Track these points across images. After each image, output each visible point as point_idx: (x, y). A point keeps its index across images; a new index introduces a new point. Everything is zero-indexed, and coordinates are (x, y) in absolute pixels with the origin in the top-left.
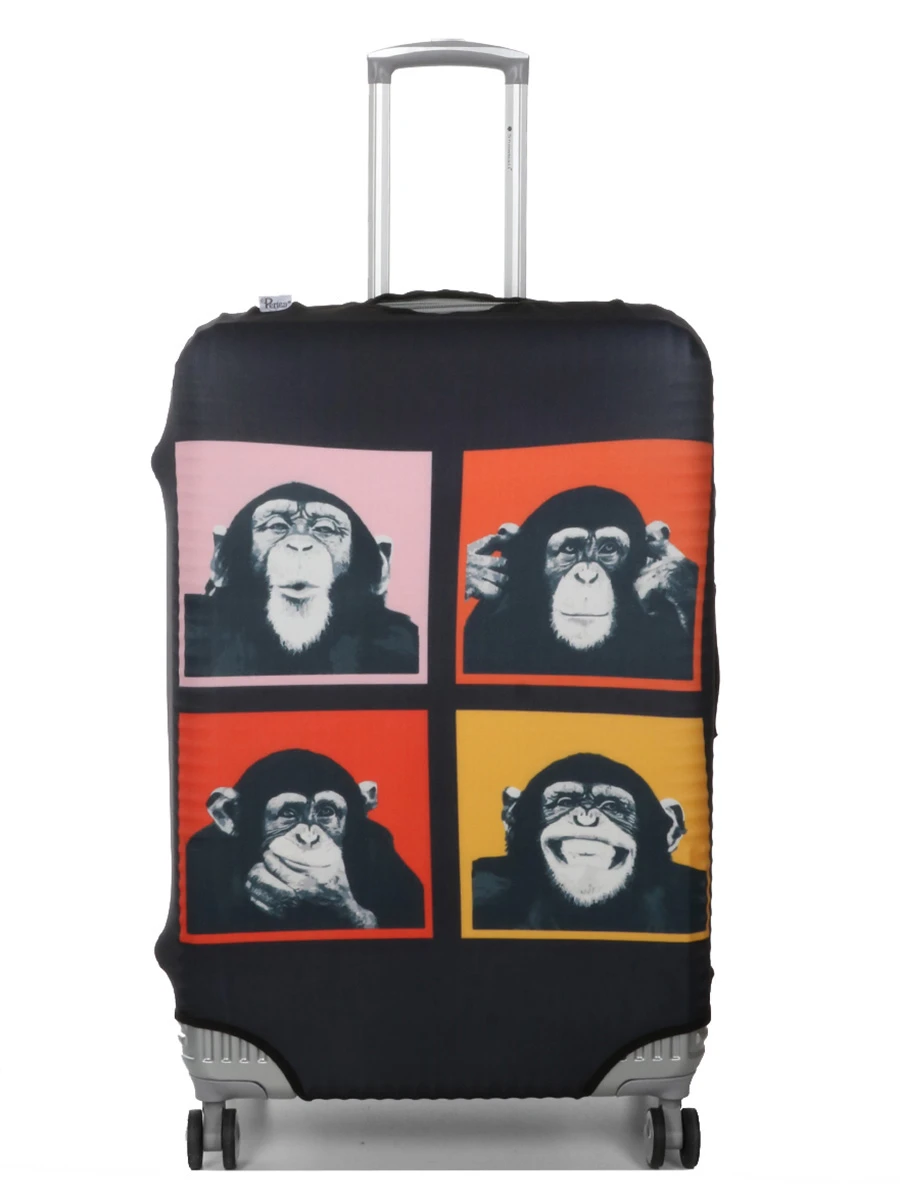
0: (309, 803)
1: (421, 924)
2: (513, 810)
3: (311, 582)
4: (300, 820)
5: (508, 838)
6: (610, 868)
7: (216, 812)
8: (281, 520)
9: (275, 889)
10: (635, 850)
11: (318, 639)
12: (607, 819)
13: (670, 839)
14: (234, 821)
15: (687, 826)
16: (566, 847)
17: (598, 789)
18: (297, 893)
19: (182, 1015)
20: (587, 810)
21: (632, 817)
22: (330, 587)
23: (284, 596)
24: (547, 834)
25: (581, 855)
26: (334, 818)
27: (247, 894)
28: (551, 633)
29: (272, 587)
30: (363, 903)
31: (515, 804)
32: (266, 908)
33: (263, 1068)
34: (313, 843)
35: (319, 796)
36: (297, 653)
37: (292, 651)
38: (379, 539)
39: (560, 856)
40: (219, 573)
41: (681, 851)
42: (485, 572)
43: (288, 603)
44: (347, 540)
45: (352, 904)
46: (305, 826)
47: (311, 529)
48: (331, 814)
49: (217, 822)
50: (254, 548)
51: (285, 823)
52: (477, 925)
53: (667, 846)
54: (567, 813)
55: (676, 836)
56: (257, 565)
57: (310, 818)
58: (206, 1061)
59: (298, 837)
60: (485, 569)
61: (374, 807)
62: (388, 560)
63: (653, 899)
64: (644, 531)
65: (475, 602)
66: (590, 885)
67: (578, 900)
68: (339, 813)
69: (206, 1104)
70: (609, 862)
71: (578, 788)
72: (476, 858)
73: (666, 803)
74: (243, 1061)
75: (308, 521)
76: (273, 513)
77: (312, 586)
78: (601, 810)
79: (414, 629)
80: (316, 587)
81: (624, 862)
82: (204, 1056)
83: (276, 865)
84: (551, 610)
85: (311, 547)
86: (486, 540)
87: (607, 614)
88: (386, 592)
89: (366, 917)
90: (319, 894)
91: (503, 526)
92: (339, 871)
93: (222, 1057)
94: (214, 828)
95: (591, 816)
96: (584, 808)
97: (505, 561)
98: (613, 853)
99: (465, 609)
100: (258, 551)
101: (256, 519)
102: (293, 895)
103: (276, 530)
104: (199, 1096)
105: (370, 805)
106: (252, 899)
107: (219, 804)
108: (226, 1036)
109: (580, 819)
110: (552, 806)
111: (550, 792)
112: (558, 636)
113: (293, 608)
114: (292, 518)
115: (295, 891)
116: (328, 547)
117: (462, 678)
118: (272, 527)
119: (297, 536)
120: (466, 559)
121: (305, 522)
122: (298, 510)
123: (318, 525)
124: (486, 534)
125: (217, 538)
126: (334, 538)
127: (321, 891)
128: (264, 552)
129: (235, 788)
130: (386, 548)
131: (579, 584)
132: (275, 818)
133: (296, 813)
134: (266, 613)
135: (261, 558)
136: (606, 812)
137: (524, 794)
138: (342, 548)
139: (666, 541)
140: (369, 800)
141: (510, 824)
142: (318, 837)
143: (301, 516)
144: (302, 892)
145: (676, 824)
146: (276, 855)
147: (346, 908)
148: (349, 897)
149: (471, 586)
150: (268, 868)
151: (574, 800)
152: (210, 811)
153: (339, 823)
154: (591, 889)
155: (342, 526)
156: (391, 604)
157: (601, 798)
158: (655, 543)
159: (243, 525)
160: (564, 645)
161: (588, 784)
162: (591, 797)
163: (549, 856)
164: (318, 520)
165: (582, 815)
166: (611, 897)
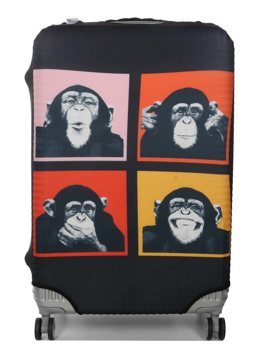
0: (82, 205)
1: (123, 250)
2: (158, 208)
3: (83, 122)
4: (78, 211)
5: (156, 219)
6: (194, 230)
7: (47, 208)
8: (72, 99)
9: (69, 237)
10: (203, 223)
11: (86, 144)
12: (193, 212)
13: (216, 220)
14: (54, 212)
15: (223, 215)
16: (178, 222)
17: (190, 201)
19: (34, 283)
20: (186, 209)
21: (203, 211)
22: (90, 124)
23: (73, 127)
24: (171, 217)
25: (183, 225)
26: (91, 211)
27: (58, 239)
28: (173, 142)
29: (68, 124)
30: (102, 242)
31: (159, 206)
32: (65, 244)
33: (64, 303)
34: (83, 220)
35: (86, 203)
36: (78, 149)
37: (76, 148)
38: (109, 107)
39: (176, 226)
40: (49, 119)
41: (220, 224)
42: (149, 119)
43: (75, 130)
44: (97, 107)
45: (98, 243)
46: (80, 214)
47: (83, 102)
48: (90, 209)
49: (47, 212)
50: (62, 109)
51: (73, 213)
52: (144, 251)
53: (216, 222)
54: (179, 209)
55: (219, 218)
56: (63, 116)
57: (82, 211)
58: (43, 300)
59: (78, 218)
61: (106, 207)
62: (112, 115)
63: (210, 242)
64: (209, 105)
65: (145, 130)
66: (187, 236)
67: (182, 242)
68: (93, 209)
69: (43, 316)
70: (194, 228)
71: (183, 200)
72: (144, 226)
73: (215, 206)
74: (57, 300)
75: (82, 99)
76: (69, 96)
77: (83, 124)
78: (191, 208)
79: (122, 140)
80: (85, 124)
81: (199, 228)
82: (42, 299)
83: (69, 228)
84: (173, 134)
85: (83, 109)
87: (194, 135)
88: (111, 126)
89: (103, 248)
91: (156, 102)
92: (93, 230)
93: (49, 299)
94: (46, 214)
95: (187, 211)
96: (185, 208)
98: (195, 224)
99: (141, 133)
100: (64, 110)
101: (63, 98)
102: (76, 239)
104: (40, 313)
105: (105, 206)
106: (60, 241)
107: (48, 205)
108: (50, 291)
109: (183, 212)
110: (173, 207)
111: (172, 202)
112: (176, 144)
113: (76, 132)
114: (76, 98)
115: (76, 237)
116: (90, 109)
117: (140, 159)
118: (69, 102)
119: (78, 105)
122: (79, 95)
123: (86, 101)
124: (149, 105)
125: (48, 105)
126: (93, 106)
127: (86, 238)
128: (66, 111)
129: (54, 199)
132: (69, 210)
133: (77, 209)
134: (66, 134)
135: (64, 113)
136: (193, 209)
137: (162, 202)
138: (95, 110)
139: (217, 109)
140: (104, 204)
141: (157, 213)
142: (85, 218)
143: (80, 98)
144: (79, 238)
145: (219, 214)
146: (69, 225)
147: (95, 244)
148: (97, 240)
149: (143, 125)
150: (66, 229)
151: (181, 205)
152: (45, 208)
153: (93, 213)
154: (187, 238)
155: (95, 101)
156: (114, 131)
157: (191, 204)
158: (213, 109)
159: (58, 101)
160: (178, 147)
161: (186, 199)
162: (187, 203)
163: (171, 225)
164: (86, 99)
165: (184, 210)
166: (194, 241)
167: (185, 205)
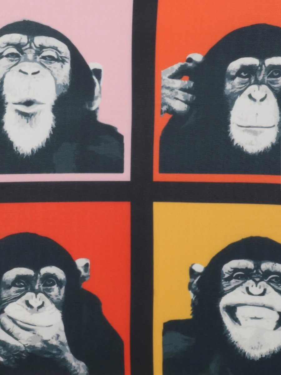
0: (36, 276)
2: (197, 282)
3: (38, 99)
4: (29, 289)
5: (193, 304)
6: (275, 329)
8: (14, 51)
9: (9, 344)
11: (44, 145)
12: (273, 290)
16: (240, 313)
17: (266, 266)
18: (25, 347)
20: (257, 283)
22: (53, 104)
23: (17, 111)
24: (225, 301)
25: (252, 318)
26: (55, 288)
28: (229, 141)
29: (7, 103)
30: (78, 356)
31: (199, 277)
34: (40, 307)
35: (44, 271)
36: (27, 156)
37: (23, 154)
38: (92, 65)
39: (235, 319)
42: (177, 93)
43: (20, 116)
44: (67, 66)
45: (69, 356)
46: (33, 294)
47: (38, 58)
48: (53, 284)
51: (17, 292)
54: (241, 285)
57: (37, 287)
59: (27, 303)
60: (176, 90)
61: (87, 279)
62: (99, 83)
65: (168, 117)
66: (259, 343)
67: (249, 355)
68: (60, 283)
70: (274, 324)
71: (250, 264)
72: (166, 320)
75: (36, 51)
76: (8, 44)
77: (39, 103)
78: (268, 283)
79: (120, 138)
80: (43, 104)
83: (9, 325)
84: (229, 123)
85: (38, 72)
86: (176, 67)
87: (274, 126)
88: (98, 108)
89: (80, 367)
90: (43, 348)
91: (190, 56)
92: (60, 330)
95: (260, 287)
96: (254, 281)
97: (192, 84)
98: (277, 317)
99: (160, 122)
102: (23, 349)
103: (10, 58)
105: (84, 277)
109: (251, 290)
110: (229, 279)
111: (227, 268)
112: (235, 144)
113: (24, 120)
114: (23, 48)
115: (24, 345)
116: (51, 72)
117: (158, 176)
118: (7, 56)
119: (27, 63)
120: (161, 82)
121: (33, 51)
122: (28, 42)
123: (44, 54)
124: (176, 63)
126: (57, 65)
127: (45, 346)
128: (1, 76)
130: (98, 73)
131: (252, 102)
132: (9, 287)
133: (25, 284)
134: (2, 124)
136: (272, 284)
137: (206, 269)
138: (63, 73)
140: (83, 273)
141: (195, 293)
142: (43, 303)
143: (31, 47)
144: (30, 347)
146: (10, 318)
147: (64, 360)
148: (68, 351)
149: (165, 104)
150: (3, 327)
151: (246, 274)
153: (59, 292)
154: (260, 346)
155: (63, 55)
156: (103, 118)
157: (268, 273)
160: (239, 150)
161: (258, 261)
162: (260, 272)
163: (226, 319)
164: (44, 50)
165: (252, 286)
166: (276, 352)
167: (254, 274)
